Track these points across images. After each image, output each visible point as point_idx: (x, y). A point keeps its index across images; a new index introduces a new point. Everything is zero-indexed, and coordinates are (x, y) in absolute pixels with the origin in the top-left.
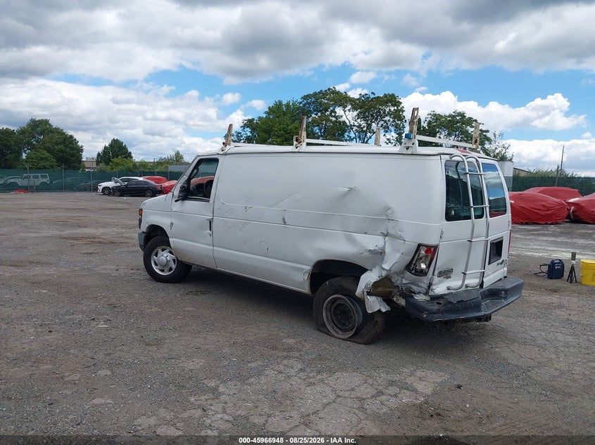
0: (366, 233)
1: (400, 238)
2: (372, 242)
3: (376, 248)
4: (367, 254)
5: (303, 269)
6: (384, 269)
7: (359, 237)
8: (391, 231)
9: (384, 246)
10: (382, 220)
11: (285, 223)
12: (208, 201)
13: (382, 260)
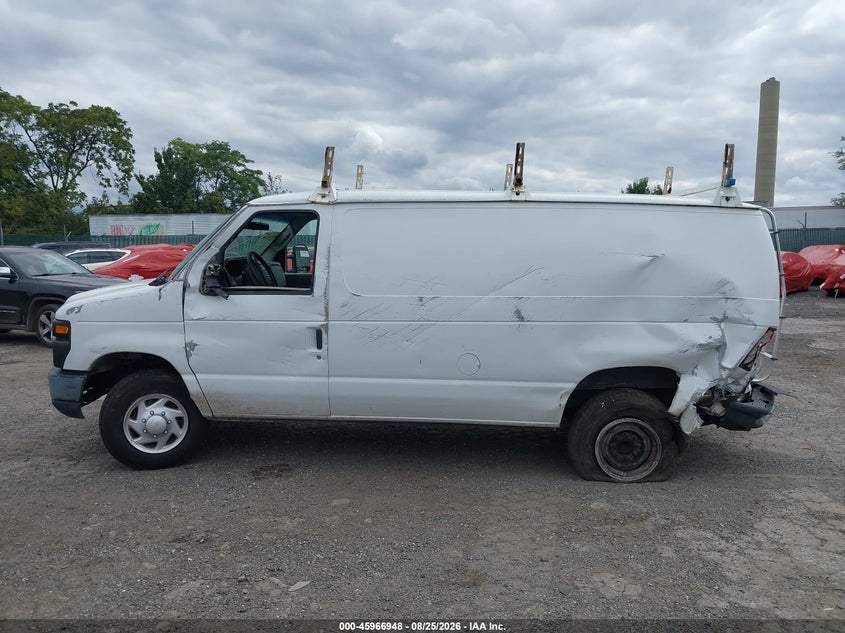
0: (686, 321)
1: (749, 322)
2: (702, 333)
3: (710, 341)
4: (695, 350)
5: (562, 389)
6: (724, 368)
7: (675, 327)
8: (732, 314)
9: (723, 336)
10: (716, 300)
11: (522, 319)
12: (311, 292)
13: (721, 358)
